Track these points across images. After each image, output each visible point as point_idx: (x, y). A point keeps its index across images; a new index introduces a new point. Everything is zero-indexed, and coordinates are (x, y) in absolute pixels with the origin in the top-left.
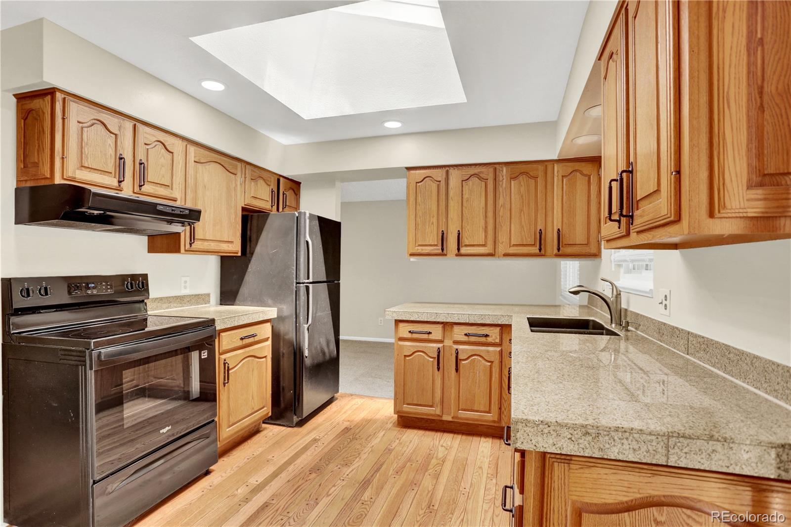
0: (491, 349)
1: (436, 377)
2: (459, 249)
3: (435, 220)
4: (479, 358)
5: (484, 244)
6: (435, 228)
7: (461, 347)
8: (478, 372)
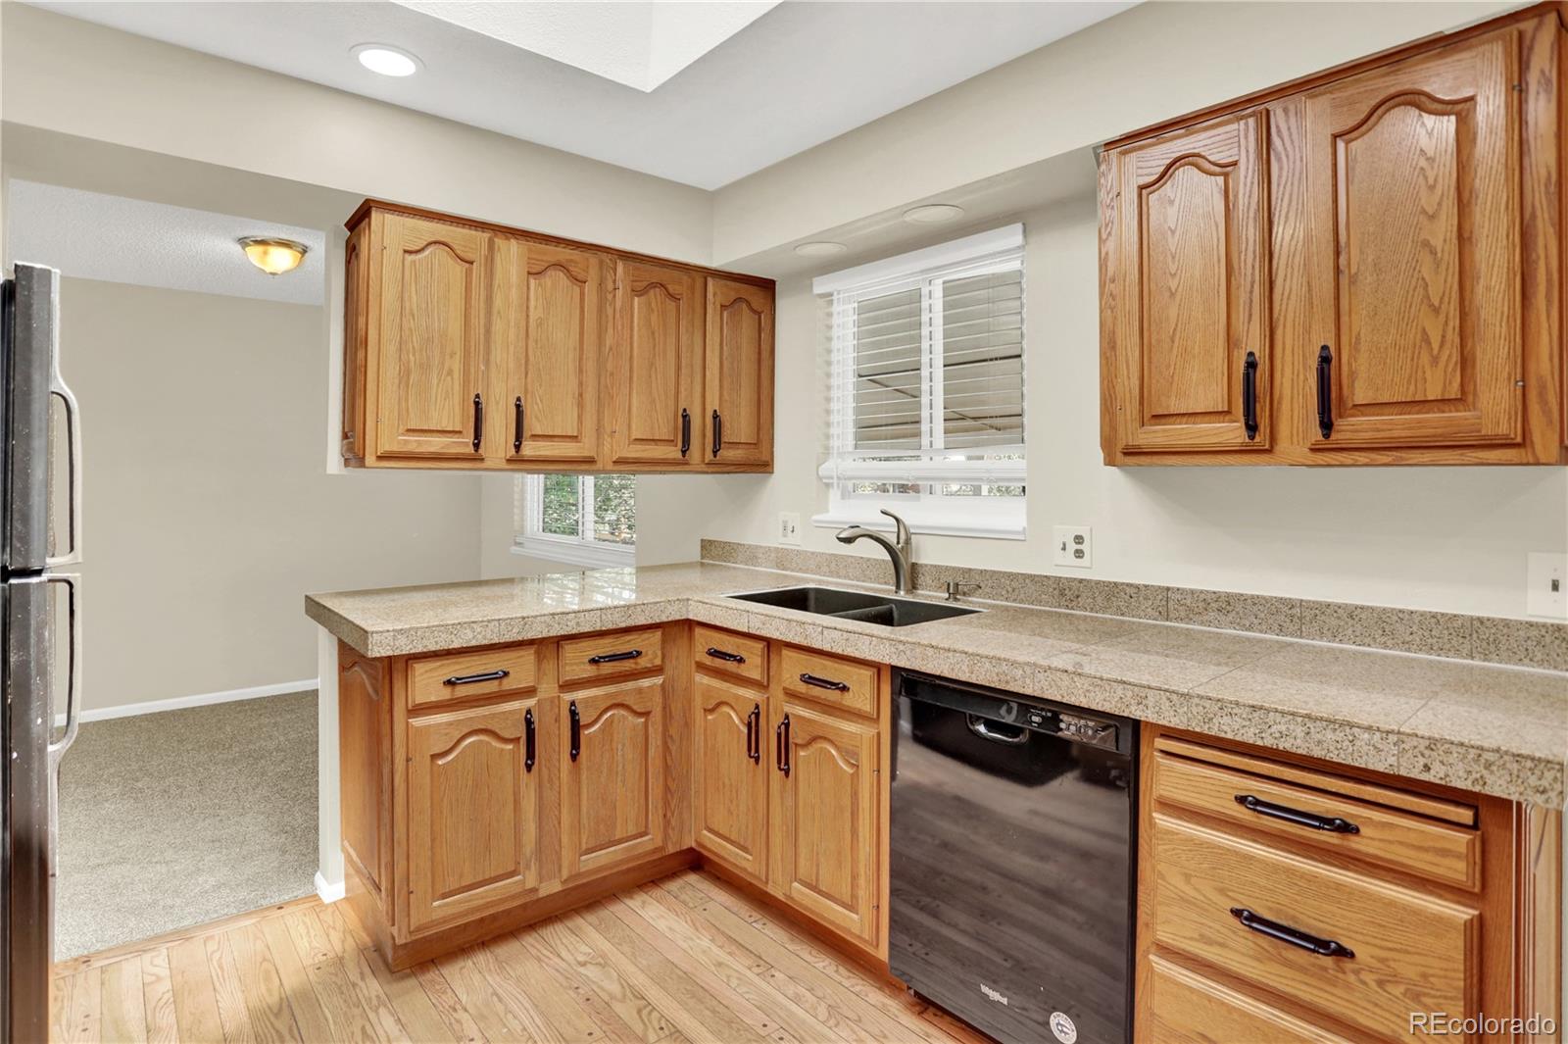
0: (645, 683)
1: (523, 788)
2: (518, 448)
3: (457, 365)
4: (623, 712)
5: (575, 434)
6: (456, 383)
7: (580, 695)
8: (620, 747)
